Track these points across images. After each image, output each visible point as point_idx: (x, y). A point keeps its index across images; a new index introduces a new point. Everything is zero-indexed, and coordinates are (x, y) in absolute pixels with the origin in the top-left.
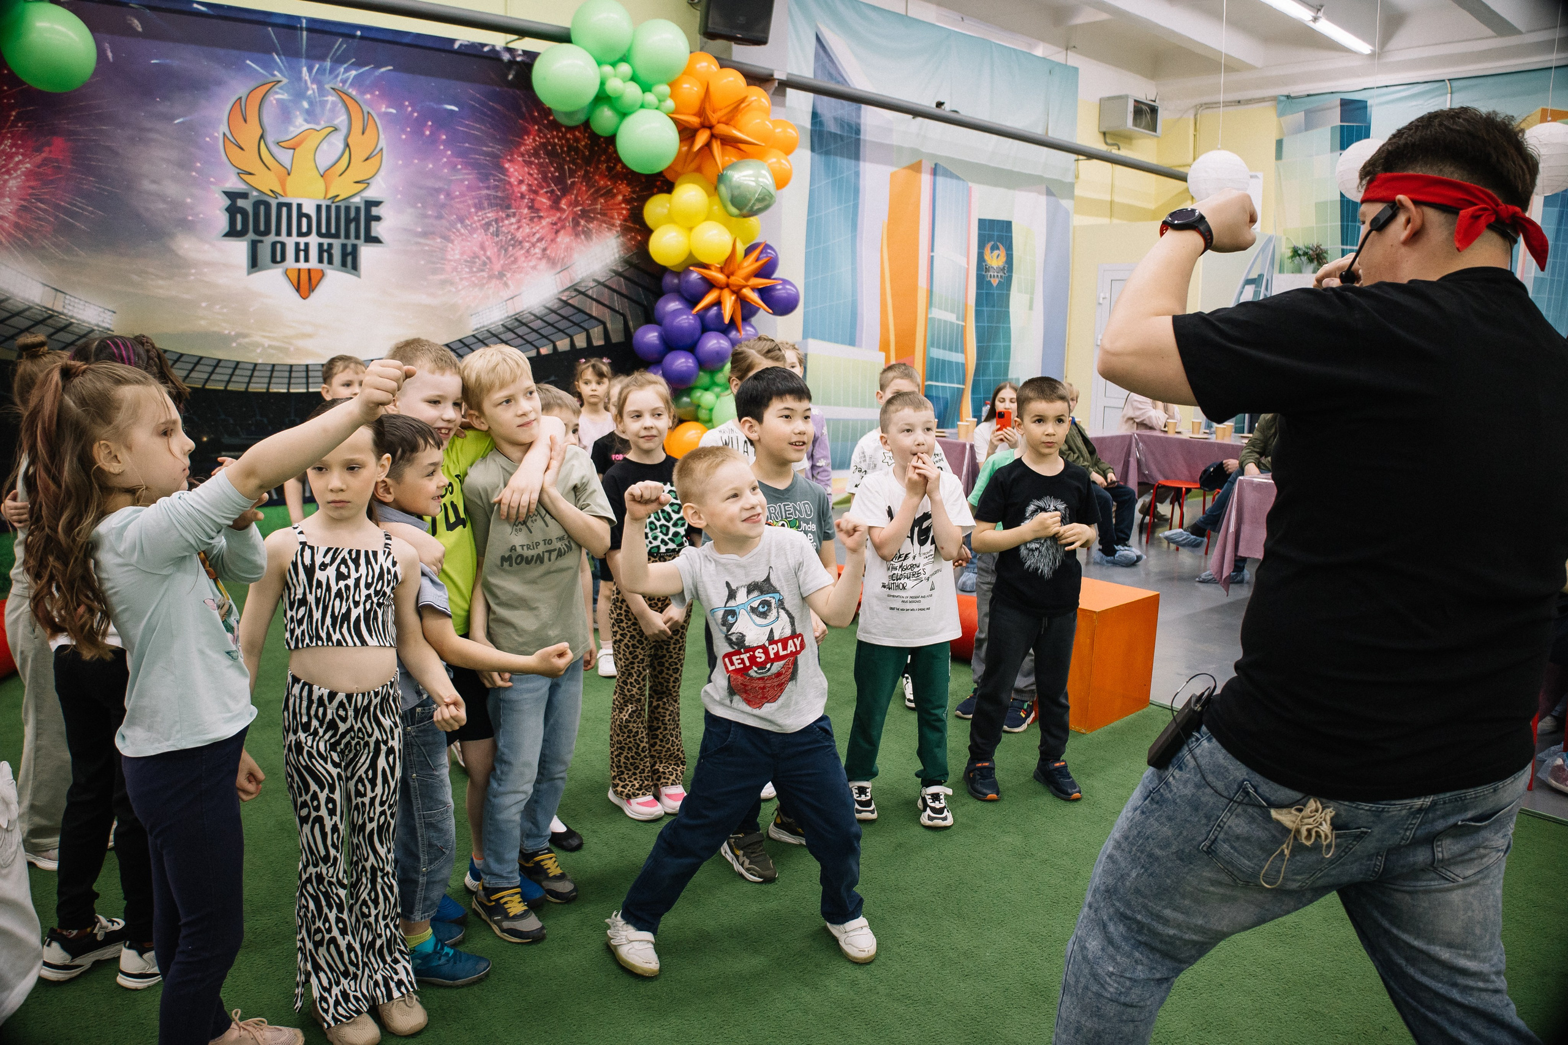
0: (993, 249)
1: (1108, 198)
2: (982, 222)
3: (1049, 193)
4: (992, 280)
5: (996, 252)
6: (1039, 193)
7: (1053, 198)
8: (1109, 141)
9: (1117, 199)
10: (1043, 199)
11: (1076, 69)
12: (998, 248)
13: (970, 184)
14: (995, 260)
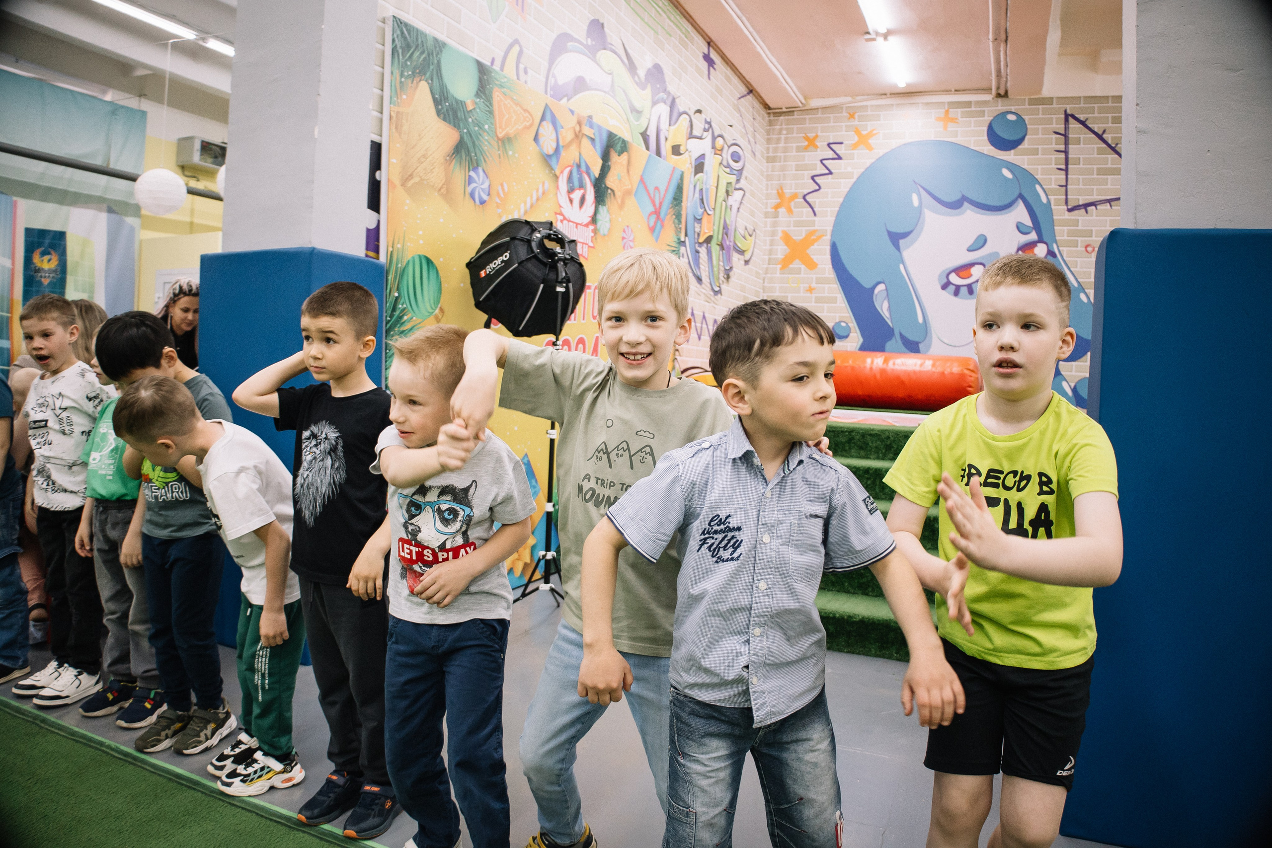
0: (43, 254)
1: (188, 219)
2: (28, 231)
3: (110, 210)
4: (43, 280)
5: (47, 257)
6: (100, 210)
7: (113, 216)
8: (187, 173)
9: (197, 221)
10: (103, 217)
11: (144, 113)
12: (49, 254)
13: (15, 198)
14: (46, 263)
